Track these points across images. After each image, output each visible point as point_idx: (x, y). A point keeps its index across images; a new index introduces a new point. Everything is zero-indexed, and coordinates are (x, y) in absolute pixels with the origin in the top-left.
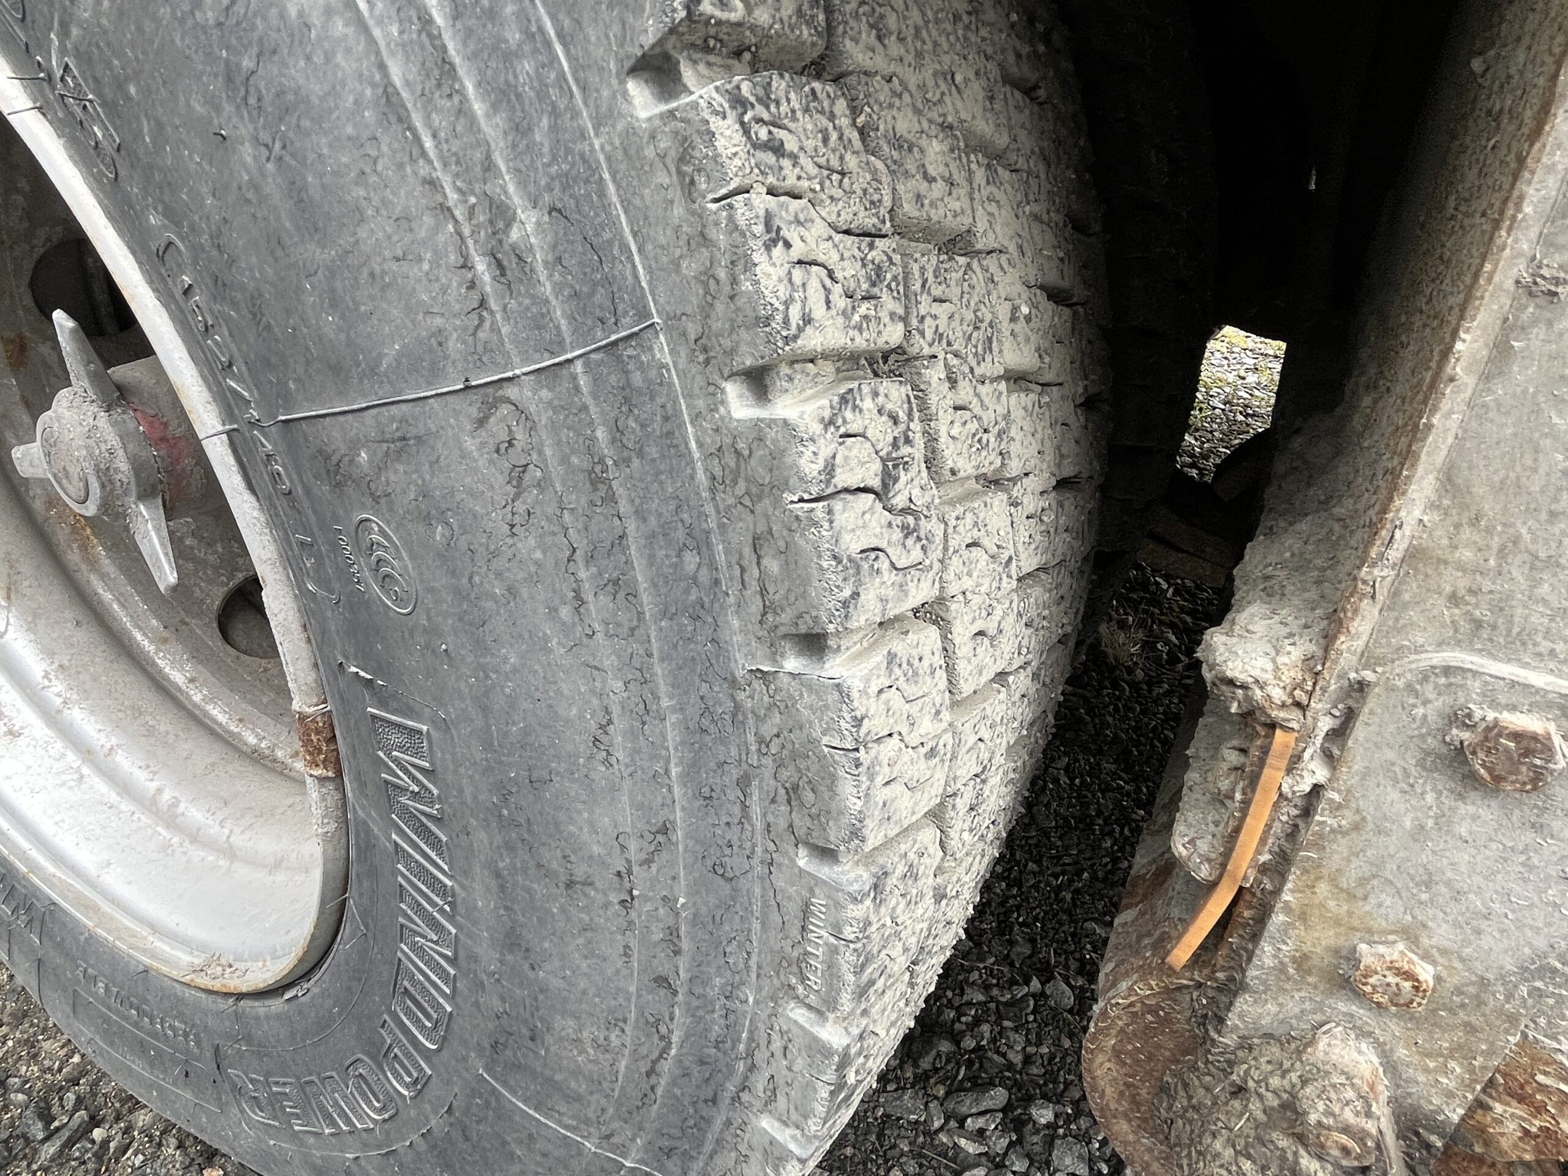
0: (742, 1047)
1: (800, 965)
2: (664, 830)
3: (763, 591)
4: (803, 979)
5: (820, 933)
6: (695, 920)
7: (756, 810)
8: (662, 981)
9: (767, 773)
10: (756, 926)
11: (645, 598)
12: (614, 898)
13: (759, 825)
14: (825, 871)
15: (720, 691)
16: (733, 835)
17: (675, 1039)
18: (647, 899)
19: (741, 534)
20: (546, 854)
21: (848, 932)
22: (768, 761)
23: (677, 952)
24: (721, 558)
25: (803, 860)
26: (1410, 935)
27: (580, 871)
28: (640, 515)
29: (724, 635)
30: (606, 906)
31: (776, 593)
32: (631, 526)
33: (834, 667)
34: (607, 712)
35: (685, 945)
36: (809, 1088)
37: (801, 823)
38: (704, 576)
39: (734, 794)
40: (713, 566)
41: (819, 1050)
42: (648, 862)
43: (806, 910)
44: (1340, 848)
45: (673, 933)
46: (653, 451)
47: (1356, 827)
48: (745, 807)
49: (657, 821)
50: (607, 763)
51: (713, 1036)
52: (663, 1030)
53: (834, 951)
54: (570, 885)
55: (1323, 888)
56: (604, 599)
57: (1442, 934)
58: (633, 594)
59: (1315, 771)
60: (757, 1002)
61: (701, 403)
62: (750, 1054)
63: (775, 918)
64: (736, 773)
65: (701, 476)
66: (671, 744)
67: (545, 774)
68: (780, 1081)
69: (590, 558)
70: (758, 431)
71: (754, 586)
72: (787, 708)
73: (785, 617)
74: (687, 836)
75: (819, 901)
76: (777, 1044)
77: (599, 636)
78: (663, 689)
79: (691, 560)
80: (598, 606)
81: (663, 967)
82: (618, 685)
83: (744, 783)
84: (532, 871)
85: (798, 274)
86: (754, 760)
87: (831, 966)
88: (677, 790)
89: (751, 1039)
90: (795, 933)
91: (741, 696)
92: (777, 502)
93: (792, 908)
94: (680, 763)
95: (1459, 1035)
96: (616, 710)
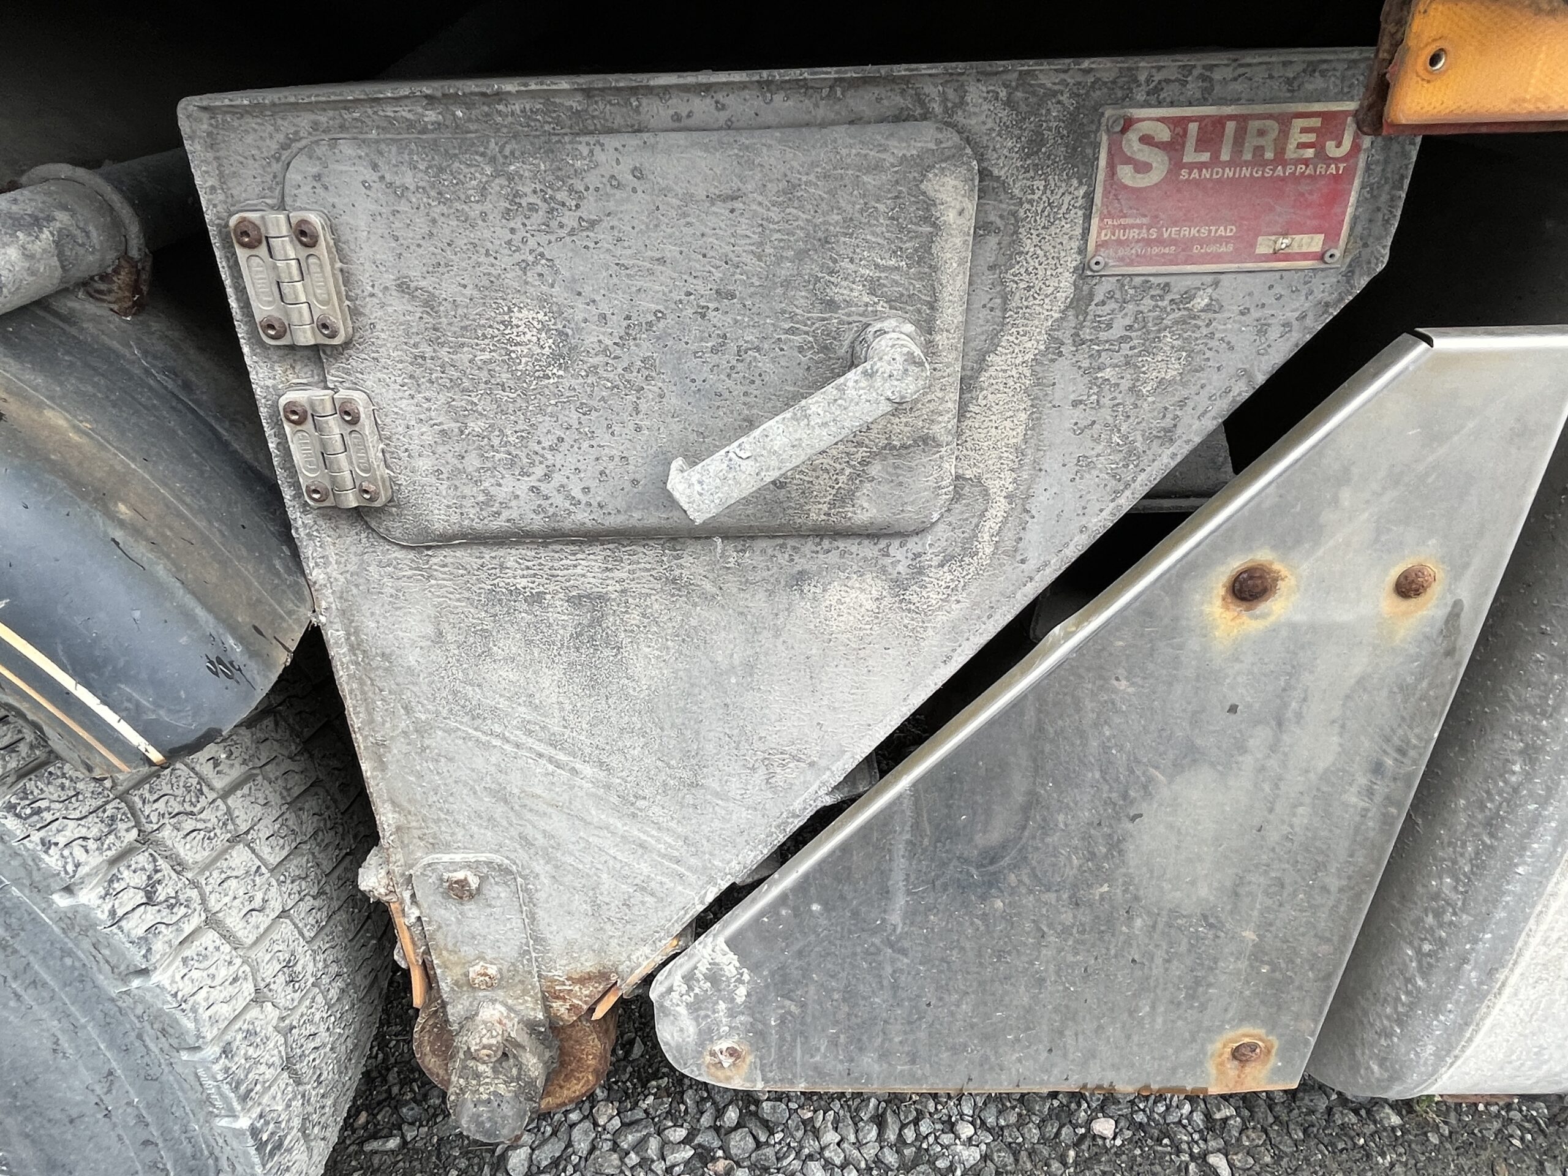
0: (206, 1153)
1: (209, 1100)
2: (110, 1073)
3: (107, 962)
4: (214, 1106)
5: (208, 1083)
6: (149, 1106)
7: (152, 1046)
8: (146, 1143)
9: (148, 1027)
10: (180, 1094)
11: (51, 983)
12: (100, 1116)
13: (157, 1051)
14: (197, 1056)
15: (108, 1005)
16: (146, 1059)
17: (169, 1167)
18: (117, 1108)
19: (86, 944)
20: (51, 1114)
21: (220, 1077)
22: (146, 1024)
23: (147, 1125)
24: (82, 956)
25: (185, 1056)
26: (481, 957)
27: (74, 1113)
28: (34, 952)
29: (98, 982)
30: (97, 1122)
31: (113, 961)
32: (31, 958)
33: (155, 978)
34: (54, 1035)
35: (149, 1120)
36: (246, 1154)
37: (174, 1042)
38: (77, 964)
39: (138, 1043)
40: (80, 960)
41: (238, 1134)
42: (109, 1091)
43: (198, 1078)
44: (439, 936)
45: (140, 1118)
46: (29, 927)
47: (440, 927)
48: (146, 1046)
49: (105, 1071)
50: (64, 1057)
51: (189, 1154)
52: (160, 1166)
53: (219, 1087)
54: (72, 1121)
55: (444, 953)
56: (31, 991)
57: (490, 954)
58: (44, 984)
59: (414, 913)
60: (201, 1127)
61: (44, 905)
62: (212, 1154)
63: (186, 1086)
64: (133, 1035)
65: (56, 929)
66: (94, 1036)
67: (33, 1076)
68: (232, 1158)
69: (15, 978)
70: (75, 909)
71: (102, 962)
72: (142, 1000)
73: (122, 968)
74: (124, 1070)
75: (201, 1072)
76: (221, 1141)
77: (35, 1007)
78: (78, 1014)
79: (68, 961)
80: (27, 997)
81: (143, 1135)
82: (55, 1023)
83: (140, 1037)
84: (48, 1125)
85: (66, 852)
86: (138, 1025)
87: (222, 1095)
88: (108, 1054)
89: (208, 1146)
90: (200, 1089)
91: (119, 1003)
92: (96, 930)
93: (191, 1078)
94: (104, 1041)
95: (520, 986)
96: (59, 1034)
